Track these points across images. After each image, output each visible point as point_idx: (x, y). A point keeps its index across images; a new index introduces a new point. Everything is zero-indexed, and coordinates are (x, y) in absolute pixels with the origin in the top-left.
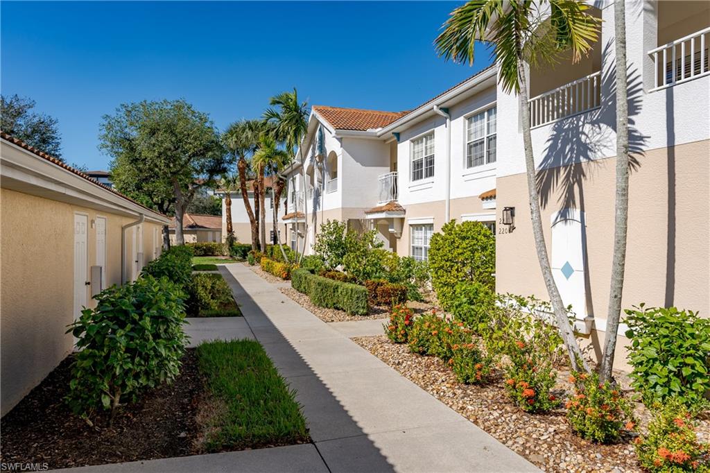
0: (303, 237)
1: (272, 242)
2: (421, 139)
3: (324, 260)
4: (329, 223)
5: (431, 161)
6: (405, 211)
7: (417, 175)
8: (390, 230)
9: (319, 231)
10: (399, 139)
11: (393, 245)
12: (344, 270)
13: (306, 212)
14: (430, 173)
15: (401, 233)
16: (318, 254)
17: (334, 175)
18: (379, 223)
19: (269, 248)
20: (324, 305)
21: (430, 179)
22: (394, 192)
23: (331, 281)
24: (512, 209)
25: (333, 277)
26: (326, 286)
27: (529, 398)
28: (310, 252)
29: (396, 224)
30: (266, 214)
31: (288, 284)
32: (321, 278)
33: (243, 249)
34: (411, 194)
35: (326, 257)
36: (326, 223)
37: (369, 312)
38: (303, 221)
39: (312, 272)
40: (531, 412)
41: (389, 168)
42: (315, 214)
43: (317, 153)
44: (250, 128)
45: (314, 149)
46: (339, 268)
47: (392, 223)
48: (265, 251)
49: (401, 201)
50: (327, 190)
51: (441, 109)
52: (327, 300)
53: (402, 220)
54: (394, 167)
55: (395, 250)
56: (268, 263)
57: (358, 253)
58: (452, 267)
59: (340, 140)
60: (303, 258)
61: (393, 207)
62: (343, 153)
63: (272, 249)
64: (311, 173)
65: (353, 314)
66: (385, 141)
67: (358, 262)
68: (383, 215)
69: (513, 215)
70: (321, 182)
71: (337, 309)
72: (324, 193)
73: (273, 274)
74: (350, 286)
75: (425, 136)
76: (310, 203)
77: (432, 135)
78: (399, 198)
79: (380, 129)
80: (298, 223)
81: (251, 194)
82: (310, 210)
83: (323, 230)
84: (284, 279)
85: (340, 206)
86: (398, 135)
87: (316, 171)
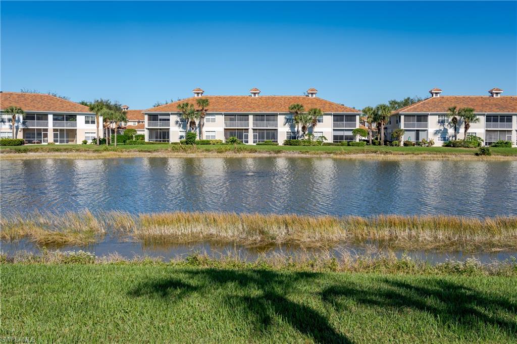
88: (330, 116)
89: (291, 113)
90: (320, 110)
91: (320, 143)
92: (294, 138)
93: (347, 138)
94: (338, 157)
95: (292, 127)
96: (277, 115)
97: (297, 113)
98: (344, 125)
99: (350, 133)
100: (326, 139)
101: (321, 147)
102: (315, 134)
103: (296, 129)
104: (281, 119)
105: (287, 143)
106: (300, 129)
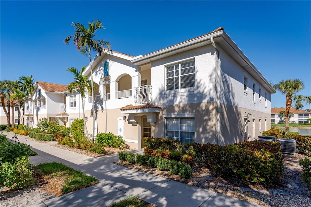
0: (32, 122)
1: (17, 124)
2: (73, 96)
3: (41, 129)
4: (42, 118)
5: (75, 103)
6: (68, 115)
7: (72, 106)
8: (64, 120)
9: (39, 121)
10: (66, 95)
11: (65, 124)
12: (48, 131)
13: (34, 113)
14: (75, 106)
15: (67, 121)
16: (38, 127)
17: (44, 103)
18: (61, 118)
19: (16, 126)
20: (41, 140)
21: (75, 107)
22: (65, 110)
23: (43, 134)
24: (87, 117)
25: (44, 133)
26: (41, 135)
27: (78, 146)
28: (35, 127)
29: (66, 119)
30: (14, 114)
31: (28, 136)
32: (40, 133)
33: (2, 126)
34: (70, 111)
35: (41, 128)
36: (41, 118)
37: (54, 140)
38: (33, 117)
39: (37, 132)
40: (79, 148)
41: (64, 103)
42: (37, 115)
43: (38, 96)
44: (7, 83)
45: (36, 94)
46: (46, 131)
47: (64, 118)
48: (14, 127)
49: (67, 112)
50: (42, 108)
51: (77, 91)
52: (42, 138)
53: (68, 117)
54: (65, 103)
55: (66, 126)
56: (18, 131)
57: (52, 127)
58: (77, 129)
59: (47, 94)
60: (32, 129)
61: (65, 114)
62: (47, 98)
63: (18, 126)
64: (35, 101)
65: (49, 141)
66: (62, 95)
67: (52, 129)
68: (61, 116)
69: (87, 118)
70: (40, 105)
71: (45, 140)
72: (41, 108)
73: (20, 134)
74: (48, 134)
75: (74, 96)
76: (35, 111)
77: (75, 96)
78: (66, 111)
79: (60, 92)
80: (30, 118)
81: (6, 105)
82: (35, 113)
83: (40, 121)
84: (25, 135)
85: (47, 113)
86: (66, 94)
87: (37, 101)
88: (297, 115)
89: (280, 114)
90: (292, 113)
91: (292, 123)
92: (282, 122)
93: (305, 122)
94: (300, 128)
95: (281, 118)
96: (275, 114)
97: (283, 114)
98: (304, 117)
99: (306, 120)
100: (295, 122)
101: (293, 125)
102: (290, 121)
103: (282, 119)
104: (276, 116)
105: (279, 123)
106: (284, 119)
